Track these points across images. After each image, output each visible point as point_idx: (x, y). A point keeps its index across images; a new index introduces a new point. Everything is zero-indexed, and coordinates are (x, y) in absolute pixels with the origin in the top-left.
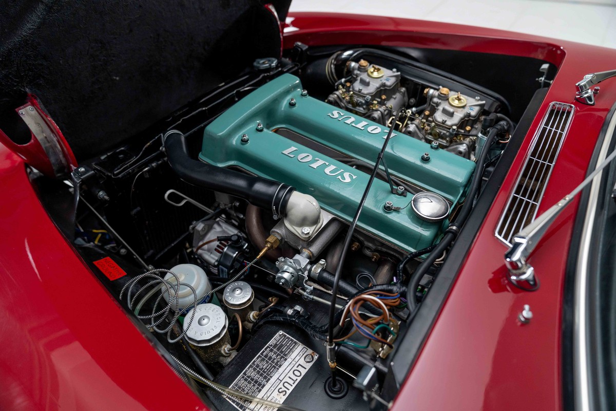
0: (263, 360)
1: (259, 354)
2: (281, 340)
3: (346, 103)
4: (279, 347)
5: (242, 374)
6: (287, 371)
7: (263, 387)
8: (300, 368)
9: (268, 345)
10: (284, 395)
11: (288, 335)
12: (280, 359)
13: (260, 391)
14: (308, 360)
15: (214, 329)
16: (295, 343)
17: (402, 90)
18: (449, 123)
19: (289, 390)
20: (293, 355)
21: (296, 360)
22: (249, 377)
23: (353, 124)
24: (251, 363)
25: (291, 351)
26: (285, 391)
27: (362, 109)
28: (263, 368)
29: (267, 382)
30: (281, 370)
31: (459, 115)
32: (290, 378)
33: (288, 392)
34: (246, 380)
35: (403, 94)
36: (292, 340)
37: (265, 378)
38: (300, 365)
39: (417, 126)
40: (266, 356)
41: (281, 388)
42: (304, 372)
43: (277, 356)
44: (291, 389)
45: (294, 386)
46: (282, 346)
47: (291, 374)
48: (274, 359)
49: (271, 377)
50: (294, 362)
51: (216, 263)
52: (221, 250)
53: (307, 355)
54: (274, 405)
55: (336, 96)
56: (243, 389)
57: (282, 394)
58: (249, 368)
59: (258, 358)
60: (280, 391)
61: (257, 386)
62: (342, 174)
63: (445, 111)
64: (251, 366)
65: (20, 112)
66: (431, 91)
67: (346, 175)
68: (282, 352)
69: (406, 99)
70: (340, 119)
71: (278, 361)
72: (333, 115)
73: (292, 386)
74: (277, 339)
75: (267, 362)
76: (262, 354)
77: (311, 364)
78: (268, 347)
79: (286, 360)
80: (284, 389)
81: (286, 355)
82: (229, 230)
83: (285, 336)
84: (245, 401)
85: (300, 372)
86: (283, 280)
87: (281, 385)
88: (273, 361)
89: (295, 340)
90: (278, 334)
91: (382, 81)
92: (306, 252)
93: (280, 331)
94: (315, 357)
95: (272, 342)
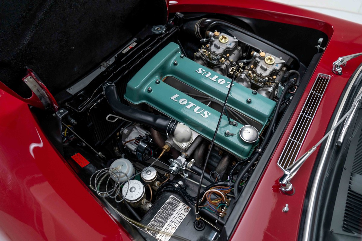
0: (163, 211)
1: (162, 208)
2: (172, 200)
3: (206, 58)
4: (171, 204)
5: (154, 218)
6: (175, 217)
7: (164, 225)
8: (182, 215)
9: (166, 203)
11: (175, 198)
12: (172, 210)
13: (163, 227)
14: (186, 211)
15: (138, 194)
16: (179, 202)
17: (239, 49)
18: (264, 75)
20: (178, 209)
21: (180, 211)
22: (157, 220)
23: (210, 78)
24: (158, 212)
25: (177, 206)
27: (215, 62)
28: (163, 215)
29: (166, 222)
30: (173, 216)
31: (270, 69)
32: (177, 220)
33: (177, 228)
34: (156, 221)
35: (240, 51)
36: (177, 200)
37: (165, 220)
39: (246, 75)
40: (165, 209)
42: (184, 217)
43: (170, 209)
44: (178, 226)
45: (179, 224)
46: (173, 203)
47: (177, 218)
48: (169, 211)
49: (168, 220)
50: (179, 212)
51: (135, 150)
52: (137, 143)
53: (185, 208)
54: (170, 234)
55: (200, 53)
56: (155, 226)
57: (173, 229)
58: (157, 215)
59: (161, 210)
60: (173, 227)
61: (161, 224)
62: (203, 112)
63: (262, 68)
64: (158, 214)
65: (25, 80)
66: (255, 53)
67: (206, 113)
68: (173, 207)
69: (241, 53)
70: (202, 74)
71: (171, 212)
72: (199, 71)
74: (170, 200)
75: (166, 212)
77: (187, 213)
78: (166, 204)
79: (175, 211)
80: (175, 226)
81: (175, 208)
82: (141, 131)
83: (174, 198)
84: (156, 232)
85: (182, 217)
86: (172, 171)
87: (173, 224)
88: (168, 212)
89: (179, 200)
90: (171, 197)
91: (227, 45)
92: (184, 154)
93: (172, 195)
94: (189, 209)
95: (168, 202)
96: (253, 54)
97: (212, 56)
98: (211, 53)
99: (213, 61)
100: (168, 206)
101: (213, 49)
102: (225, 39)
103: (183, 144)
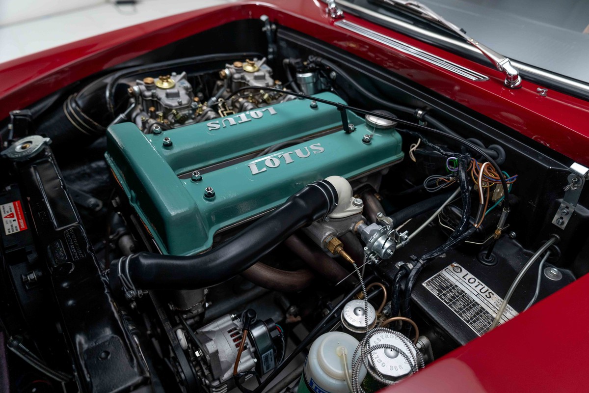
0: (454, 303)
1: (447, 306)
2: (434, 286)
4: (441, 289)
5: (467, 324)
6: (469, 288)
7: (484, 309)
8: (467, 277)
9: (438, 297)
10: (493, 295)
11: (429, 279)
12: (455, 290)
13: (488, 313)
14: (459, 270)
16: (439, 275)
19: (488, 290)
20: (453, 280)
21: (458, 278)
22: (472, 319)
23: (240, 122)
24: (456, 314)
25: (447, 280)
26: (489, 293)
28: (463, 306)
29: (479, 305)
30: (466, 291)
31: (266, 75)
32: (476, 287)
33: (490, 291)
34: (474, 322)
36: (435, 277)
37: (474, 305)
38: (463, 277)
40: (451, 300)
41: (486, 295)
42: (470, 276)
43: (452, 292)
44: (486, 288)
45: (484, 285)
46: (440, 286)
47: (473, 285)
48: (455, 295)
49: (474, 300)
50: (460, 281)
53: (453, 270)
54: (504, 305)
56: (484, 326)
58: (462, 317)
59: (452, 307)
60: (489, 297)
61: (482, 314)
62: (311, 149)
63: (255, 79)
64: (460, 315)
68: (447, 287)
70: (225, 126)
71: (458, 292)
72: (216, 127)
73: (484, 287)
74: (432, 288)
75: (458, 300)
76: (447, 303)
77: (463, 269)
78: (440, 297)
79: (456, 286)
80: (487, 293)
81: (451, 285)
82: (220, 325)
83: (429, 282)
85: (471, 279)
86: (389, 251)
87: (484, 295)
88: (458, 296)
89: (436, 275)
90: (426, 287)
91: (180, 87)
92: (361, 225)
93: (423, 284)
94: (455, 265)
95: (435, 293)
96: (226, 74)
97: (181, 114)
98: (176, 110)
100: (444, 295)
101: (173, 103)
102: (167, 81)
103: (356, 202)
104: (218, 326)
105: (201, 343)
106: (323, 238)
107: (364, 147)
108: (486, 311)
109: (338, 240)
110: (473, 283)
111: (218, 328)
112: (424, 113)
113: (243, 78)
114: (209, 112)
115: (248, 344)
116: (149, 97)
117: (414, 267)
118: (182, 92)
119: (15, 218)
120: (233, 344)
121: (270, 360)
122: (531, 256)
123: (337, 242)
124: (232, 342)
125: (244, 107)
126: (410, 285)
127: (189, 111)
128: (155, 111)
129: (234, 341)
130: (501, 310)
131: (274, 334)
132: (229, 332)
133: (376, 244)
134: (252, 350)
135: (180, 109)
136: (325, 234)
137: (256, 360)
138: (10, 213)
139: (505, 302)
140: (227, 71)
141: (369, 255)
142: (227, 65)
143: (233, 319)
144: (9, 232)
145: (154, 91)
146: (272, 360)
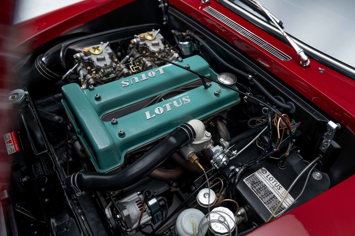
0: (259, 192)
1: (255, 194)
2: (249, 181)
4: (253, 183)
5: (264, 204)
6: (269, 183)
7: (275, 196)
8: (269, 177)
9: (251, 188)
11: (248, 177)
12: (261, 184)
13: (277, 198)
14: (265, 172)
16: (253, 175)
19: (279, 185)
20: (260, 178)
21: (263, 177)
22: (267, 202)
23: (141, 80)
24: (259, 198)
25: (257, 178)
26: (280, 186)
28: (264, 194)
29: (273, 193)
30: (267, 185)
32: (273, 183)
33: (280, 185)
34: (269, 204)
36: (251, 176)
37: (270, 194)
38: (267, 177)
40: (258, 190)
41: (278, 188)
42: (271, 176)
43: (259, 185)
44: (279, 183)
45: (278, 182)
46: (253, 182)
47: (271, 182)
48: (260, 187)
49: (270, 191)
50: (265, 179)
53: (262, 172)
54: (286, 194)
57: (281, 188)
58: (262, 200)
59: (258, 195)
60: (279, 189)
62: (183, 101)
63: (153, 45)
64: (262, 199)
68: (257, 183)
70: (132, 83)
71: (262, 186)
72: (126, 85)
74: (248, 183)
75: (261, 191)
76: (255, 192)
77: (268, 172)
78: (252, 188)
79: (262, 182)
80: (278, 187)
81: (259, 181)
82: (131, 198)
83: (247, 179)
84: (281, 207)
85: (271, 178)
86: (225, 163)
87: (276, 188)
88: (262, 188)
89: (251, 175)
90: (245, 182)
91: (105, 52)
92: (210, 146)
93: (244, 180)
94: (264, 169)
95: (249, 186)
96: (134, 42)
97: (106, 71)
98: (103, 69)
99: (110, 76)
100: (255, 187)
101: (101, 64)
102: (98, 49)
103: (207, 135)
104: (130, 199)
105: (120, 210)
106: (188, 155)
107: (215, 98)
108: (276, 198)
109: (196, 156)
110: (271, 180)
111: (130, 200)
112: (252, 77)
113: (145, 44)
114: (124, 69)
115: (146, 209)
116: (87, 60)
117: (239, 170)
118: (107, 57)
119: (12, 143)
120: (139, 209)
121: (159, 216)
122: (307, 164)
123: (195, 157)
124: (138, 208)
125: (146, 64)
126: (236, 181)
127: (111, 69)
128: (91, 69)
129: (139, 207)
130: (284, 197)
131: (162, 203)
132: (136, 202)
133: (218, 158)
134: (149, 211)
135: (106, 69)
136: (189, 153)
137: (151, 217)
138: (9, 140)
139: (287, 192)
140: (135, 40)
141: (214, 164)
142: (135, 36)
143: (139, 195)
144: (10, 153)
145: (89, 57)
146: (160, 216)
